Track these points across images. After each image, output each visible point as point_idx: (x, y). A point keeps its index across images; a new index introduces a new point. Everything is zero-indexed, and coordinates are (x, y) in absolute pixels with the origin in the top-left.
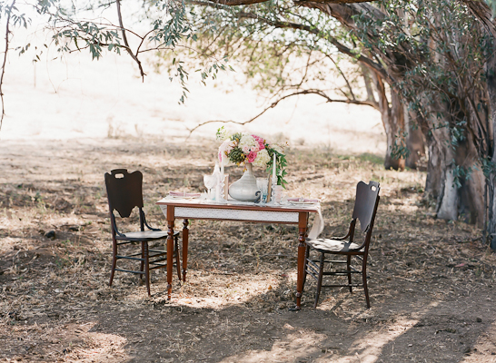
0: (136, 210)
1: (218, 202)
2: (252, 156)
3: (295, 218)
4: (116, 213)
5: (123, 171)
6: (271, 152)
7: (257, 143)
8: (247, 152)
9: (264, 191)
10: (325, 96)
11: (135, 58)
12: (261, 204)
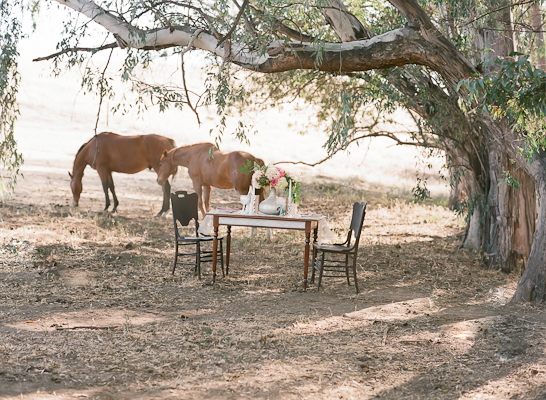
0: (193, 221)
1: (250, 214)
2: (274, 182)
3: (302, 225)
4: (178, 222)
5: (185, 193)
6: (288, 179)
7: (278, 173)
8: (271, 179)
9: (284, 207)
10: (394, 138)
11: (195, 111)
12: (281, 216)
